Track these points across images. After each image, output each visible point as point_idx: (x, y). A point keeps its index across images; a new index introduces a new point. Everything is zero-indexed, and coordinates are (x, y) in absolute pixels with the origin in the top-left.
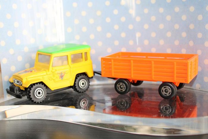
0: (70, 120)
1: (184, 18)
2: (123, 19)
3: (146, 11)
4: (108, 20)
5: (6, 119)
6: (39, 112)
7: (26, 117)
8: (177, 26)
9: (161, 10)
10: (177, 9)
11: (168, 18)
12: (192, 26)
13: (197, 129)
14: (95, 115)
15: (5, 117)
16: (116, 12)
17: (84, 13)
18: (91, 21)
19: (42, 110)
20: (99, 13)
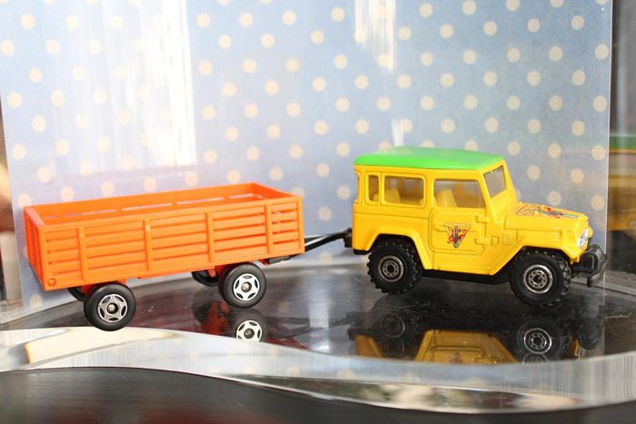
0: (213, 369)
1: (534, 78)
2: (362, 82)
3: (427, 59)
4: (319, 84)
5: (28, 367)
6: (120, 347)
7: (86, 361)
8: (513, 103)
9: (470, 57)
10: (514, 55)
11: (490, 79)
12: (556, 103)
13: (571, 392)
14: (281, 354)
15: (26, 361)
16: (341, 62)
17: (250, 66)
18: (272, 88)
19: (130, 342)
20: (292, 65)
